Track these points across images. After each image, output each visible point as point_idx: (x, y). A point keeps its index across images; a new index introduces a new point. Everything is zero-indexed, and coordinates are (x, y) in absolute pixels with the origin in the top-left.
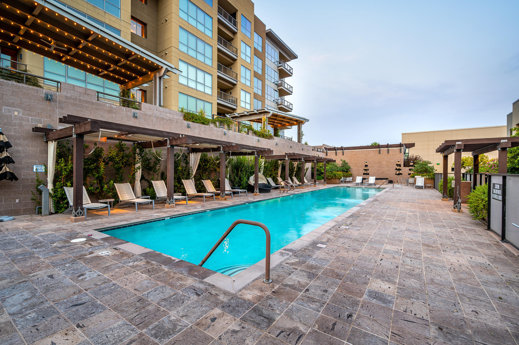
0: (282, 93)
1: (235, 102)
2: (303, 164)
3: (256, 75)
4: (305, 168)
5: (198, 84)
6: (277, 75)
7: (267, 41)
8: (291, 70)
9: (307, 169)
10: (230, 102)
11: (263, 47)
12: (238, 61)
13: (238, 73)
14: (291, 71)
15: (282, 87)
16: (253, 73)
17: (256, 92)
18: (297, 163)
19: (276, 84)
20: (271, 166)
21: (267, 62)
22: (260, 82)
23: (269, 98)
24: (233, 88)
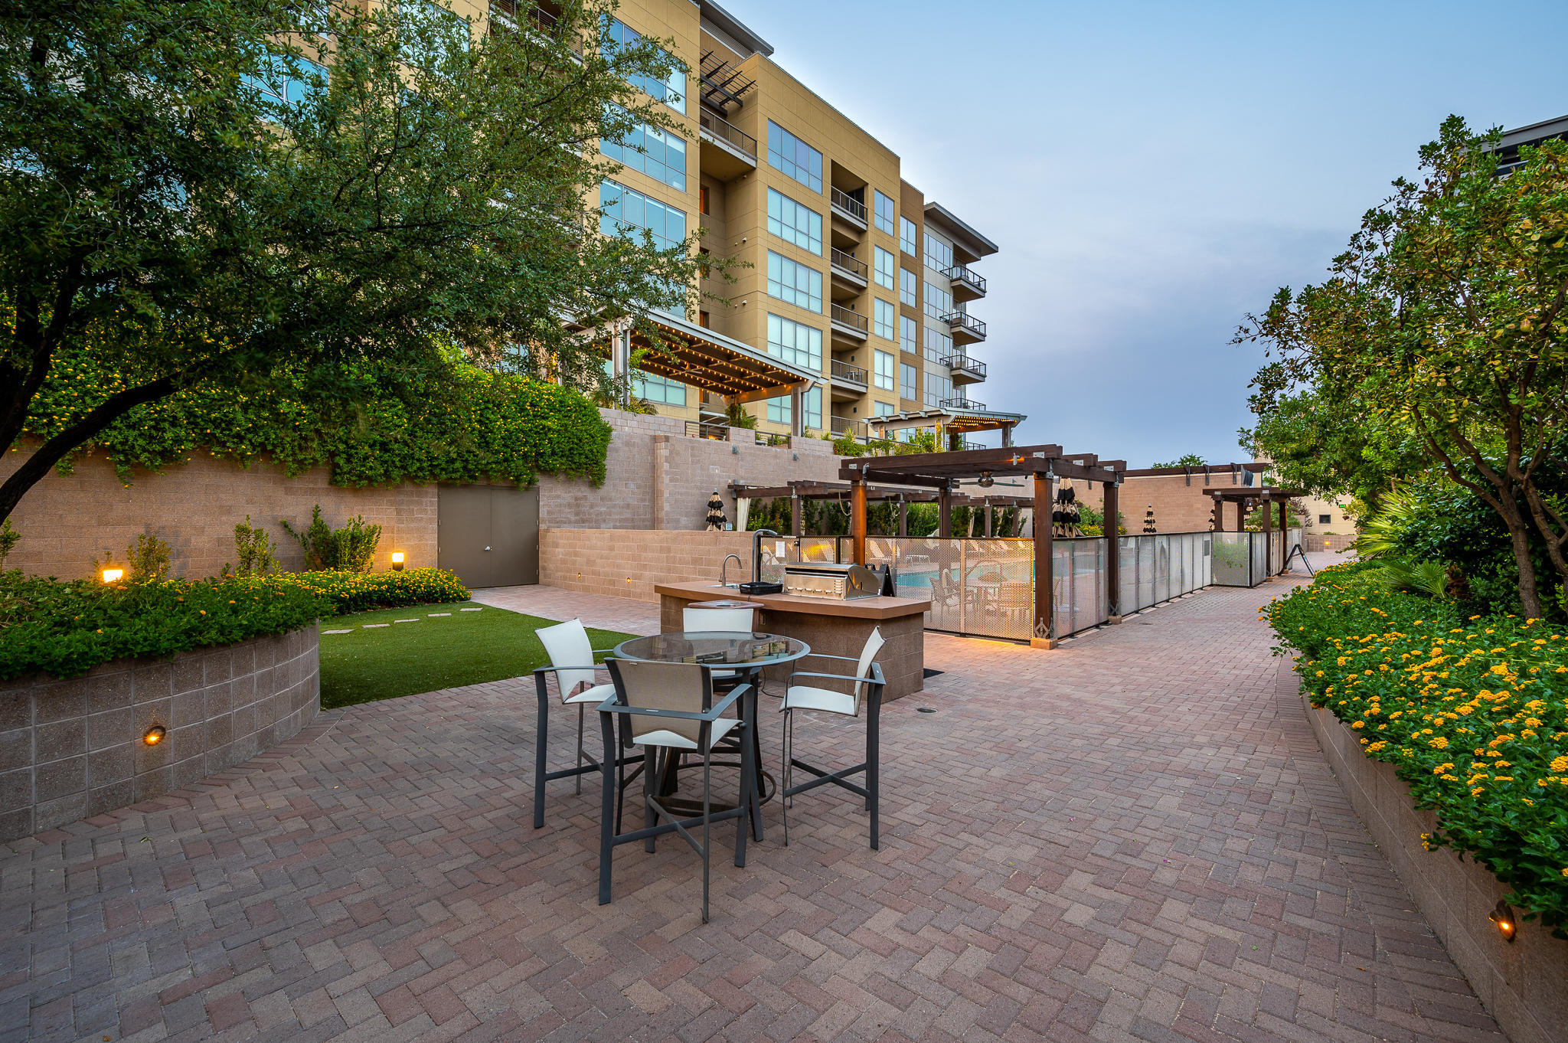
0: (962, 338)
1: (864, 377)
2: (1015, 512)
3: (905, 311)
4: (1020, 519)
5: (798, 354)
6: (949, 298)
7: (926, 229)
8: (982, 284)
9: (1024, 521)
10: (851, 378)
11: (919, 246)
12: (870, 291)
13: (869, 316)
14: (982, 287)
15: (962, 329)
16: (898, 308)
17: (905, 349)
18: (1003, 509)
19: (946, 321)
20: (957, 517)
21: (927, 275)
22: (912, 324)
23: (932, 355)
24: (857, 348)
